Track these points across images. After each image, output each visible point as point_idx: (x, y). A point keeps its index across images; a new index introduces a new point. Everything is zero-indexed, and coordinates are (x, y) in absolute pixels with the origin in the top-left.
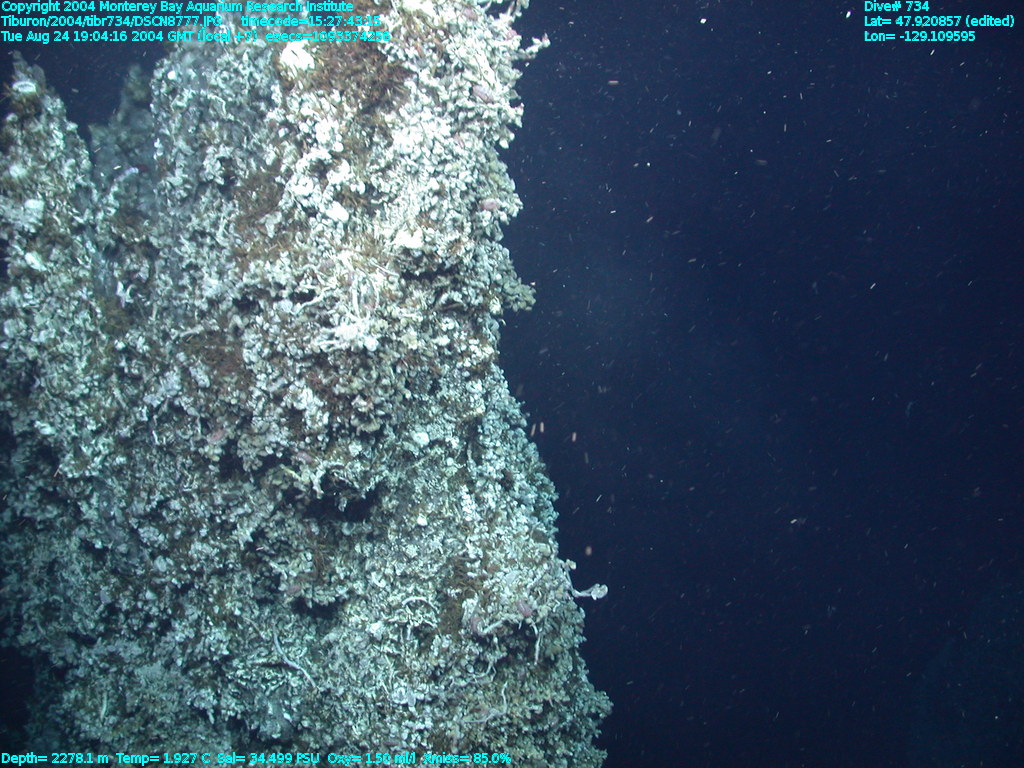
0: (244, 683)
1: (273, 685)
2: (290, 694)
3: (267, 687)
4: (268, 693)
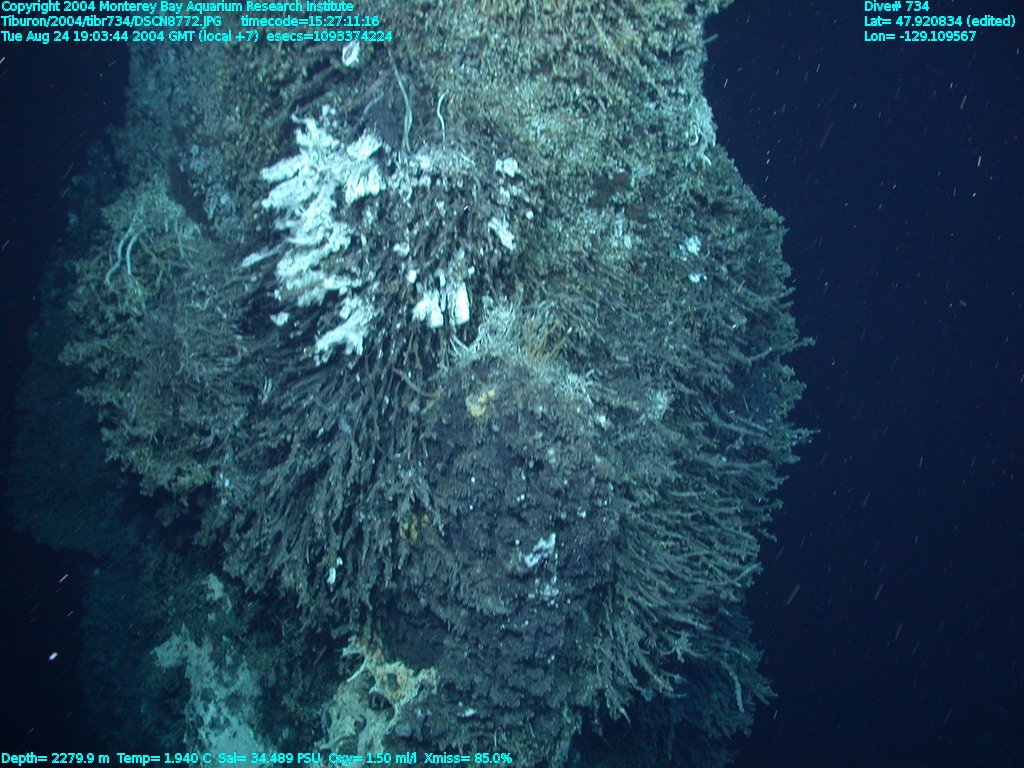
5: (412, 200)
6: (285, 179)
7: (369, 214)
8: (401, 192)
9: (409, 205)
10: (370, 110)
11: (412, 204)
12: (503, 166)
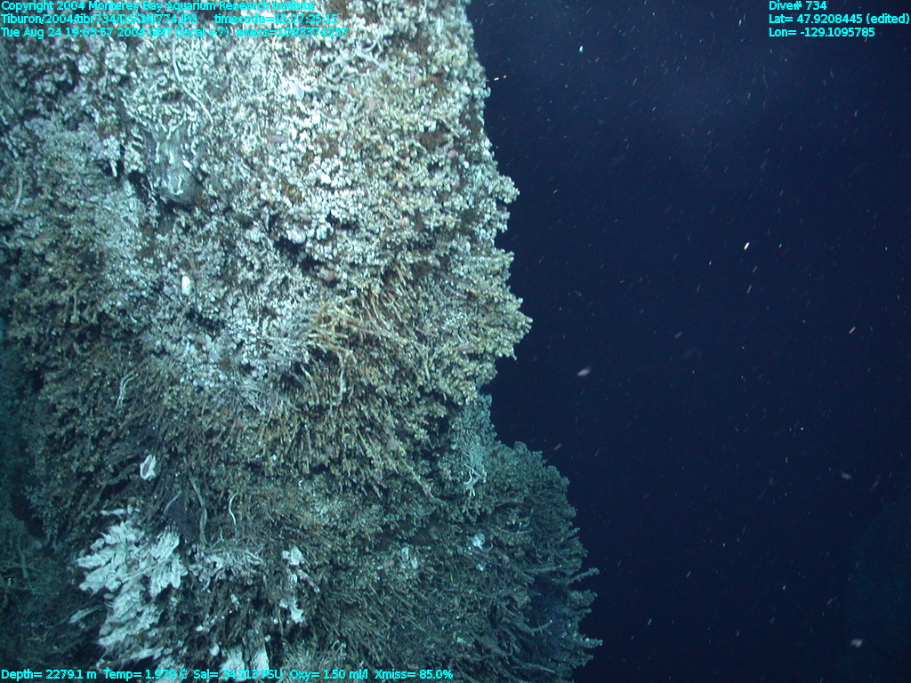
0: (145, 124)
1: (173, 125)
2: (189, 135)
3: (168, 128)
4: (168, 137)
5: (210, 588)
6: (99, 566)
7: (173, 599)
8: (201, 580)
9: (209, 591)
10: (169, 511)
11: (211, 590)
12: (289, 555)
